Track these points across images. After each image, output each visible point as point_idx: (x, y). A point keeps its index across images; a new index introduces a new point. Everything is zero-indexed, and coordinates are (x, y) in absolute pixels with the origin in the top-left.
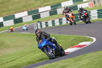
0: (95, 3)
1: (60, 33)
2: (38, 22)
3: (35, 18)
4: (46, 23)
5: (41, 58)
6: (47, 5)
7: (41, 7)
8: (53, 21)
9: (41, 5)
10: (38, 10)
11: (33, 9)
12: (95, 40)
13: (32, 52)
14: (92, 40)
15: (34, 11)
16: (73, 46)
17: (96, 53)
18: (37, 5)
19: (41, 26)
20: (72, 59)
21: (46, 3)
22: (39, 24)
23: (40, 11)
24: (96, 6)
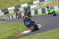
0: (40, 5)
1: (20, 22)
2: (8, 16)
3: (5, 13)
4: (12, 16)
5: (9, 37)
6: (13, 6)
7: (9, 7)
9: (9, 6)
10: (7, 9)
11: (4, 9)
13: (4, 33)
14: (39, 26)
15: (5, 10)
18: (7, 6)
19: (9, 18)
20: (27, 37)
21: (12, 5)
22: (8, 17)
23: (8, 10)
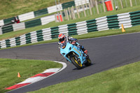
1: (17, 57)
8: (8, 41)
12: (65, 65)
14: (62, 66)
16: (35, 74)
17: (67, 84)
24: (65, 20)
